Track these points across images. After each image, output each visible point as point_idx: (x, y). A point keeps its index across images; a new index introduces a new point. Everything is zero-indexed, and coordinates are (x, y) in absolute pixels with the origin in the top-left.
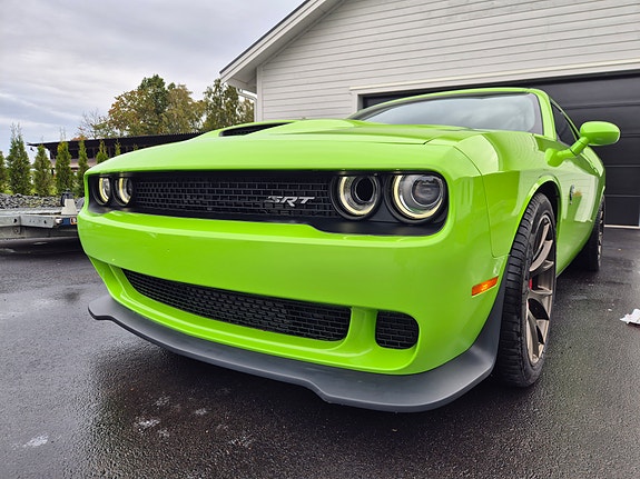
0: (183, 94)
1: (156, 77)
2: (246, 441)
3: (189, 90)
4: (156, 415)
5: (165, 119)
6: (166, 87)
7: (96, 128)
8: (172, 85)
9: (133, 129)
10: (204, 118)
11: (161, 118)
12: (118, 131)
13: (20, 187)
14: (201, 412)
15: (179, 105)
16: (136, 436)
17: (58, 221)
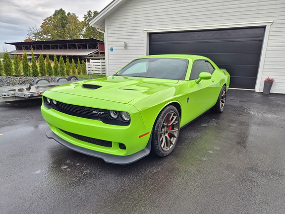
0: (74, 18)
1: (61, 10)
2: (88, 171)
3: (77, 16)
4: (67, 165)
5: (66, 30)
6: (66, 14)
7: (35, 34)
8: (69, 14)
9: (52, 35)
10: (85, 29)
11: (64, 30)
12: (45, 36)
13: (8, 72)
14: (78, 164)
15: (73, 24)
16: (62, 170)
17: (29, 95)
